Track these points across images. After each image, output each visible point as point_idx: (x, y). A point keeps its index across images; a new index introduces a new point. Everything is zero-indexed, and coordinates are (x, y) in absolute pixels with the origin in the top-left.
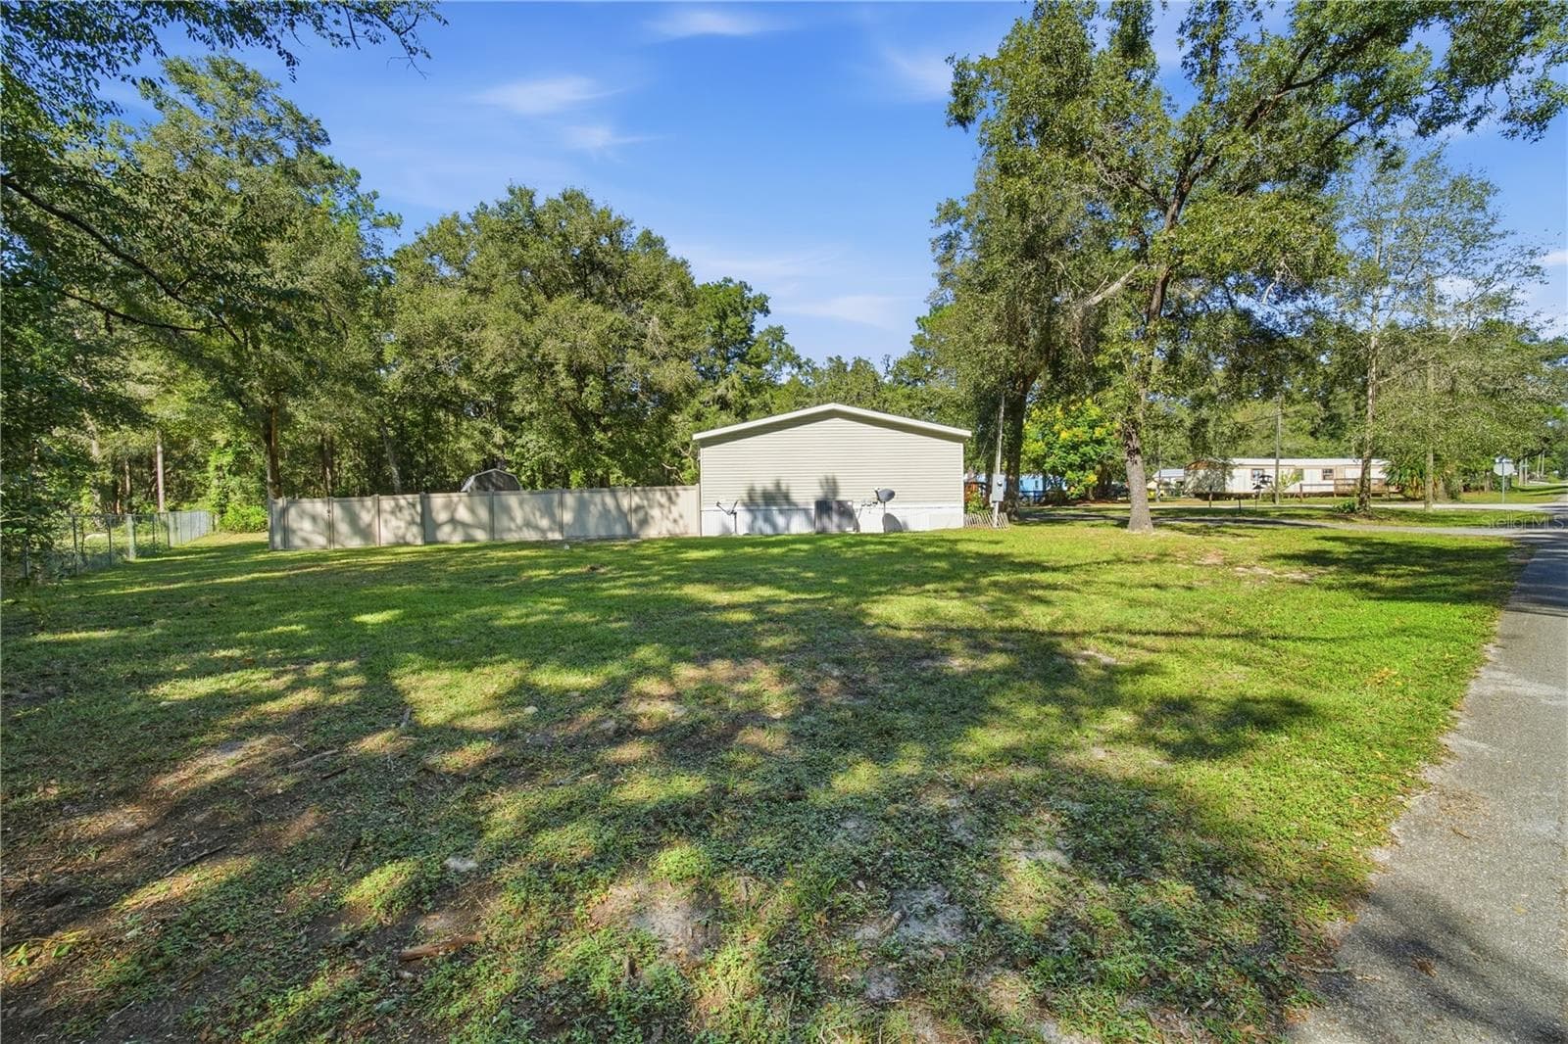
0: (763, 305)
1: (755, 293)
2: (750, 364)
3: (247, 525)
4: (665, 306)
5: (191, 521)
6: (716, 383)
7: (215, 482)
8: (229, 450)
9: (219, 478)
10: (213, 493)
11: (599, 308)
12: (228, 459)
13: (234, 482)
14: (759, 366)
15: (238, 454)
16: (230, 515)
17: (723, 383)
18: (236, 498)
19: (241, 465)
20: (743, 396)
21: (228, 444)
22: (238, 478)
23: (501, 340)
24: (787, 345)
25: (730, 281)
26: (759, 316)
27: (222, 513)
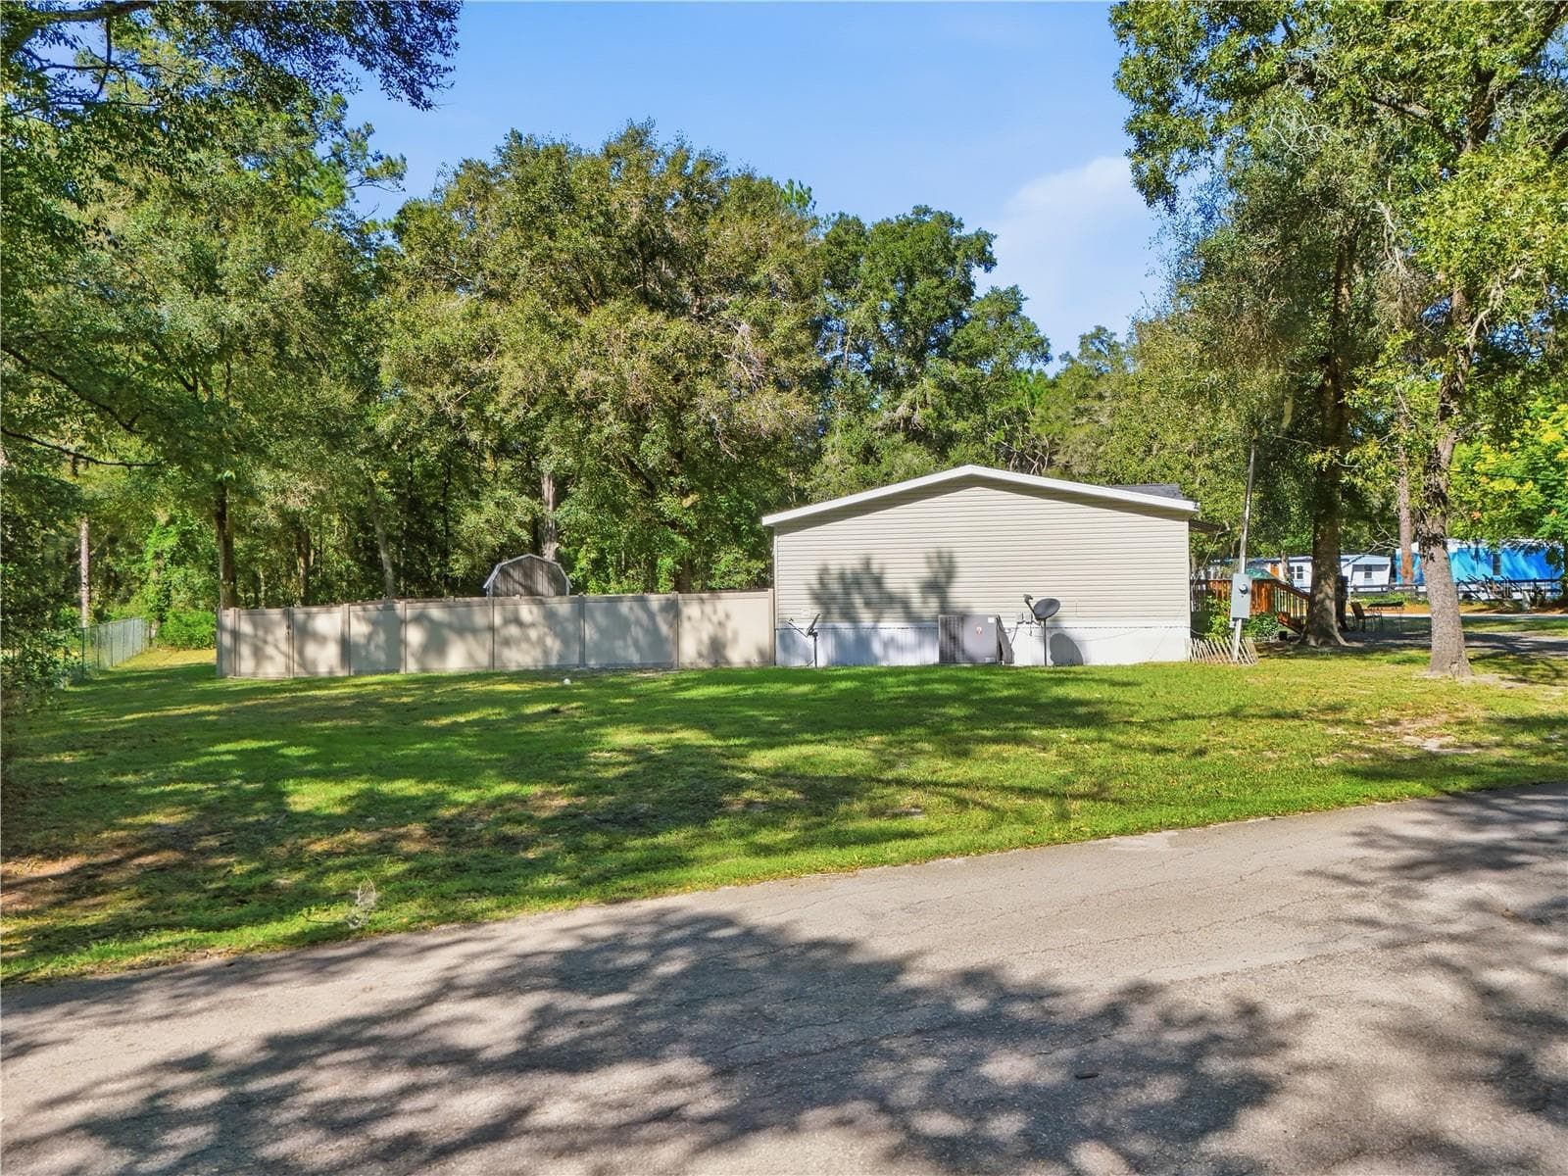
0: (983, 251)
1: (968, 230)
2: (955, 360)
3: (191, 639)
4: (759, 304)
5: (125, 634)
6: (897, 396)
7: (154, 575)
8: (172, 528)
9: (159, 570)
10: (150, 591)
11: (659, 317)
12: (171, 542)
13: (177, 575)
14: (971, 361)
15: (184, 534)
16: (171, 625)
17: (909, 395)
18: (180, 598)
19: (186, 552)
20: (941, 416)
21: (172, 521)
22: (182, 570)
23: (520, 373)
24: (1025, 320)
25: (927, 211)
26: (977, 273)
27: (162, 620)
